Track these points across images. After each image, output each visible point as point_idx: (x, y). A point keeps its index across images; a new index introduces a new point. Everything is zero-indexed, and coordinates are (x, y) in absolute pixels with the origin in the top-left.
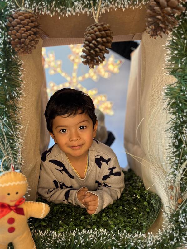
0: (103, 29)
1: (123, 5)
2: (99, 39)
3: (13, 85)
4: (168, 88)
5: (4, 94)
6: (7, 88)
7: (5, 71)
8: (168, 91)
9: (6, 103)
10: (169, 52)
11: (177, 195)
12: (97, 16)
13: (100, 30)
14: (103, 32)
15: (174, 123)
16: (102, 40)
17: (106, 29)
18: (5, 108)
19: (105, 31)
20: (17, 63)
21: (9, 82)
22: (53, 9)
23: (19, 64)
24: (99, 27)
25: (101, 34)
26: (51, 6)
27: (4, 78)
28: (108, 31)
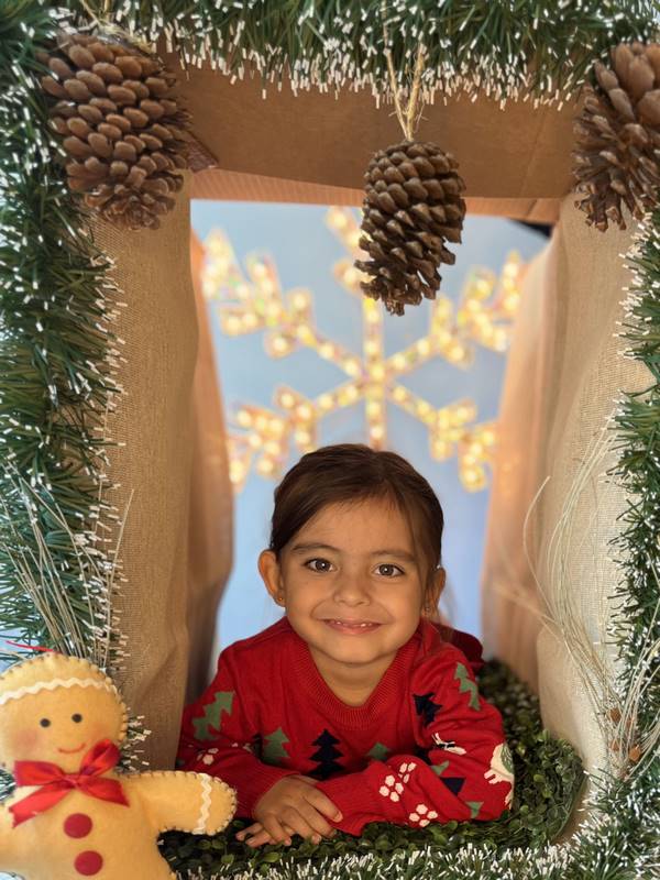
0: (432, 170)
1: (499, 86)
2: (420, 208)
3: (72, 345)
4: (627, 404)
5: (34, 381)
6: (47, 356)
7: (35, 285)
8: (627, 412)
9: (46, 415)
10: (638, 282)
11: (629, 738)
12: (410, 114)
13: (423, 174)
14: (434, 182)
15: (636, 517)
16: (432, 213)
17: (442, 171)
18: (41, 437)
19: (440, 176)
20: (89, 262)
21: (54, 332)
22: (237, 50)
23: (94, 263)
24: (419, 160)
25: (425, 186)
26: (228, 38)
27: (34, 313)
28: (450, 181)
